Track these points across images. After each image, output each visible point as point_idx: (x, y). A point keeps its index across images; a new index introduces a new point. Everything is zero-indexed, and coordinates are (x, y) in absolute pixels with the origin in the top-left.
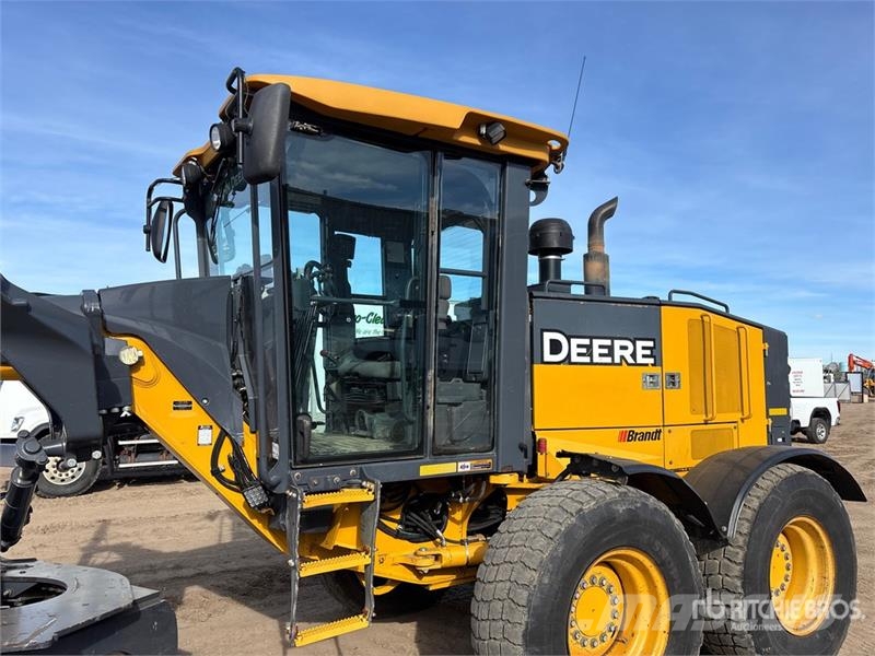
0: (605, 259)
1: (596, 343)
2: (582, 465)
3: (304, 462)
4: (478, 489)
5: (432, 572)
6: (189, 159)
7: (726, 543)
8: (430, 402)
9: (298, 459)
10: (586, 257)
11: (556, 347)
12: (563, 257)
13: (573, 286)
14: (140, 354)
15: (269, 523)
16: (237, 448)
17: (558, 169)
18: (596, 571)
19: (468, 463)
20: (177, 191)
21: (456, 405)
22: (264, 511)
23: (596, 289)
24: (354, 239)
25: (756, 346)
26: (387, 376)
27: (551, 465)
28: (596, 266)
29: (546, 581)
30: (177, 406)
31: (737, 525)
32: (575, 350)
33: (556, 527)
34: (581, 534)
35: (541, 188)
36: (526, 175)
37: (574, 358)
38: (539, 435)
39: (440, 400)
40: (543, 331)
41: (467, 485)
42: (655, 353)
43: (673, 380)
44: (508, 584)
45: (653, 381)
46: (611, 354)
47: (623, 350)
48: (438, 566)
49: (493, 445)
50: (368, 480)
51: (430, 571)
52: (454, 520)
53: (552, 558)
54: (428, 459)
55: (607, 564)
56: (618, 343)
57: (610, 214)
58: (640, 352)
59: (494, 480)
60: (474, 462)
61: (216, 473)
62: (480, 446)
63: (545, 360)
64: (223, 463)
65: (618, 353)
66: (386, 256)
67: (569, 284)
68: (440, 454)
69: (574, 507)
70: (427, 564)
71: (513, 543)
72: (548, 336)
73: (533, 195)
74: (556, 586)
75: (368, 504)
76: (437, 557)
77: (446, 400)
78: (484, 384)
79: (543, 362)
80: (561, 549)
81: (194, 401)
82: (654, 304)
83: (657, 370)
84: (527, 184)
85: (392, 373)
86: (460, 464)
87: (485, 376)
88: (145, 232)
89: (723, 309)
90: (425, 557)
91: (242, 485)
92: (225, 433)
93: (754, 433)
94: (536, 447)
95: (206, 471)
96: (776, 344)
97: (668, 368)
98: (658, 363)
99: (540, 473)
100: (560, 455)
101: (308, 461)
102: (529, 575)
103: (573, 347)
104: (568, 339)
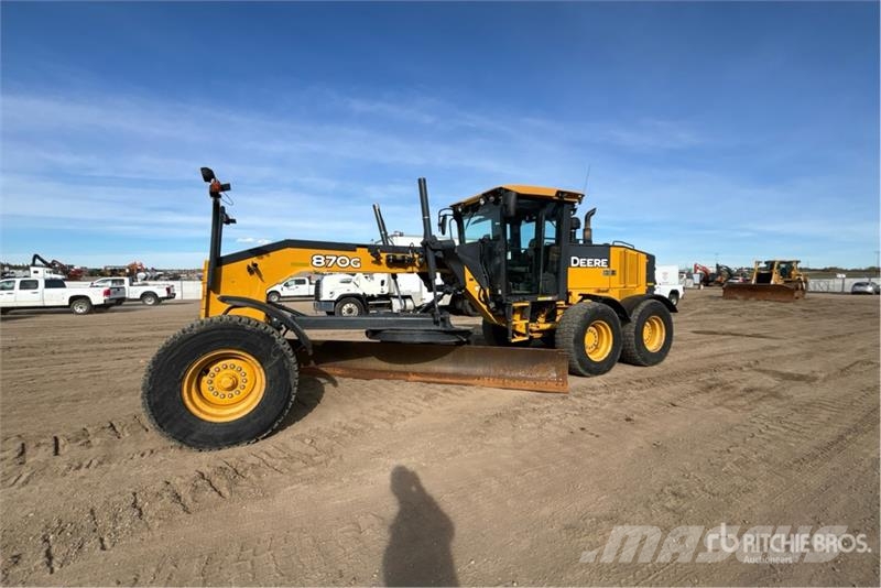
0: (590, 230)
1: (589, 260)
2: (585, 297)
4: (551, 307)
5: (537, 332)
7: (630, 322)
8: (541, 279)
9: (508, 294)
10: (584, 230)
11: (575, 262)
12: (577, 231)
13: (580, 241)
15: (494, 314)
16: (485, 291)
17: (580, 204)
18: (590, 328)
19: (551, 298)
20: (451, 212)
21: (548, 280)
22: (494, 310)
23: (588, 241)
25: (643, 261)
27: (575, 298)
28: (587, 233)
30: (470, 279)
31: (634, 317)
33: (581, 313)
34: (589, 314)
35: (575, 210)
36: (570, 207)
37: (581, 265)
38: (569, 291)
40: (571, 256)
41: (548, 305)
42: (608, 263)
43: (613, 273)
45: (606, 273)
46: (593, 264)
47: (597, 262)
48: (539, 330)
49: (558, 292)
50: (526, 300)
52: (541, 317)
53: (579, 321)
54: (540, 296)
55: (593, 326)
56: (596, 260)
57: (592, 214)
58: (603, 263)
59: (558, 303)
60: (553, 297)
61: (479, 298)
62: (554, 293)
63: (572, 266)
64: (481, 296)
65: (595, 263)
67: (578, 240)
68: (544, 295)
69: (586, 308)
70: (535, 329)
72: (573, 258)
73: (572, 213)
76: (538, 327)
78: (555, 274)
81: (474, 278)
82: (607, 246)
83: (608, 269)
84: (571, 210)
86: (549, 298)
87: (556, 271)
88: (440, 226)
89: (632, 247)
90: (534, 326)
91: (486, 303)
92: (482, 288)
93: (642, 290)
94: (569, 294)
95: (477, 298)
96: (651, 259)
97: (612, 268)
98: (609, 267)
99: (570, 302)
100: (580, 295)
101: (510, 295)
102: (574, 325)
103: (581, 262)
104: (579, 259)
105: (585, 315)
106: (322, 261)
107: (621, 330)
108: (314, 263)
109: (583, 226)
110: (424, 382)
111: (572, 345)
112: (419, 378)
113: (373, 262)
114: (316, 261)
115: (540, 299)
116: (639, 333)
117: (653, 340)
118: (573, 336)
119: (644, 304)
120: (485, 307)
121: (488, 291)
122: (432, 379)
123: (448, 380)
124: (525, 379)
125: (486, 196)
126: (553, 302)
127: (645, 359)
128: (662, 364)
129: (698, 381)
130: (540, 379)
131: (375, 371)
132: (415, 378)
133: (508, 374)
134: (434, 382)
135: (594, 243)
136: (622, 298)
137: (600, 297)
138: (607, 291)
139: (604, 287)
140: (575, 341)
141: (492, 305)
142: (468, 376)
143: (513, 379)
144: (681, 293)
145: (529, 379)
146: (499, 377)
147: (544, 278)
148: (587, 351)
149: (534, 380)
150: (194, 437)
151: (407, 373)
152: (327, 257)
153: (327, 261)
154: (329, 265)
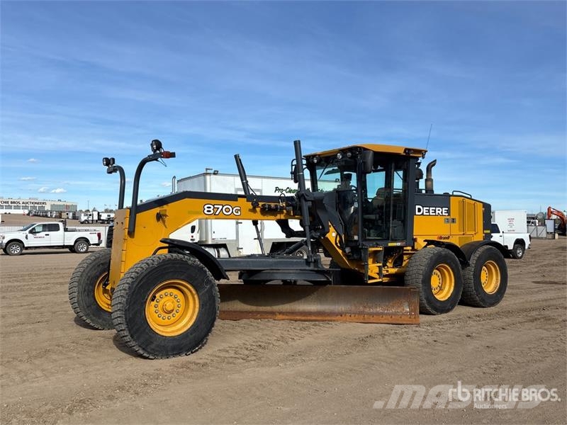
0: (432, 180)
1: (431, 209)
2: (430, 242)
4: (399, 252)
5: (387, 275)
7: (469, 265)
8: (391, 226)
10: (426, 180)
11: (419, 210)
12: (420, 180)
16: (341, 237)
17: (423, 158)
18: (435, 271)
19: (399, 243)
21: (396, 227)
22: (349, 254)
23: (429, 190)
25: (480, 209)
27: (420, 243)
28: (429, 183)
29: (426, 269)
31: (473, 261)
32: (425, 211)
33: (428, 256)
34: (434, 258)
35: (419, 164)
37: (425, 214)
38: (415, 237)
40: (416, 205)
41: (397, 250)
42: (448, 212)
43: (453, 221)
44: (417, 270)
45: (447, 221)
46: (435, 212)
49: (406, 239)
50: (379, 245)
51: (385, 275)
52: (390, 261)
54: (390, 242)
55: (437, 269)
56: (437, 209)
57: (434, 165)
58: (444, 212)
59: (405, 248)
60: (401, 243)
61: (336, 244)
62: (402, 239)
63: (417, 214)
64: (338, 242)
65: (437, 212)
67: (422, 190)
68: (393, 240)
71: (416, 261)
72: (417, 207)
75: (380, 251)
76: (387, 271)
78: (402, 221)
80: (430, 261)
82: (446, 195)
83: (449, 217)
86: (397, 243)
87: (403, 219)
88: (291, 174)
89: (469, 197)
90: (384, 271)
91: (342, 247)
92: (338, 234)
93: (479, 237)
94: (415, 240)
95: (334, 244)
96: (487, 208)
97: (452, 216)
98: (449, 215)
99: (416, 248)
100: (425, 241)
101: (366, 240)
102: (422, 267)
103: (424, 210)
104: (423, 207)
105: (431, 258)
106: (211, 209)
107: (462, 272)
108: (205, 212)
109: (425, 177)
111: (421, 285)
112: (284, 317)
113: (250, 210)
114: (207, 209)
115: (390, 245)
116: (477, 276)
117: (490, 284)
118: (421, 277)
119: (481, 250)
120: (340, 251)
121: (343, 237)
124: (383, 314)
125: (343, 151)
126: (401, 248)
127: (483, 300)
128: (498, 305)
129: (527, 316)
130: (395, 314)
132: (281, 317)
133: (367, 310)
135: (435, 193)
136: (462, 244)
137: (443, 243)
138: (448, 238)
139: (446, 233)
140: (423, 282)
141: (348, 250)
142: (332, 314)
143: (372, 314)
144: (527, 243)
145: (386, 314)
146: (361, 313)
147: (394, 226)
148: (433, 290)
149: (391, 315)
150: (153, 346)
151: (273, 313)
152: (215, 206)
153: (215, 210)
154: (217, 213)
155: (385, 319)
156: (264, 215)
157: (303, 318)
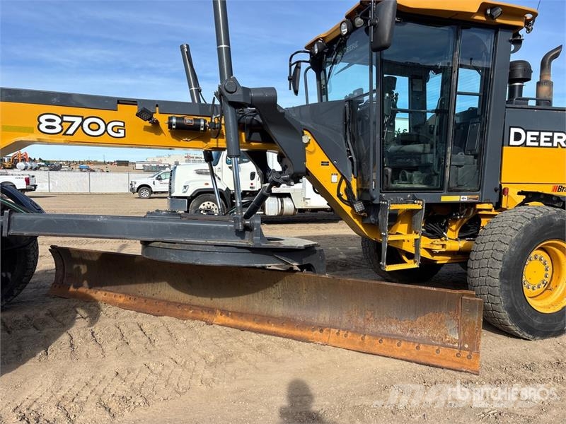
0: (551, 84)
1: (543, 134)
2: (530, 196)
3: (387, 189)
4: (468, 212)
5: (441, 254)
6: (319, 39)
8: (448, 163)
9: (384, 188)
10: (538, 84)
11: (518, 136)
12: (525, 83)
13: (530, 101)
14: (310, 138)
15: (363, 221)
16: (348, 184)
17: (529, 31)
18: (536, 253)
19: (466, 197)
21: (460, 166)
22: (362, 214)
23: (544, 103)
24: (396, 78)
26: (421, 152)
27: (513, 199)
28: (545, 89)
29: (513, 250)
30: (323, 163)
32: (529, 138)
33: (520, 225)
34: (534, 229)
36: (510, 36)
37: (529, 143)
38: (503, 186)
39: (452, 163)
40: (511, 127)
41: (463, 210)
44: (492, 251)
46: (552, 141)
47: (560, 139)
48: (444, 250)
49: (480, 188)
50: (417, 200)
51: (440, 252)
52: (451, 229)
53: (517, 239)
54: (445, 193)
55: (544, 250)
56: (556, 135)
57: (557, 56)
59: (478, 206)
60: (469, 197)
61: (339, 196)
62: (473, 188)
63: (511, 144)
64: (342, 192)
65: (556, 140)
66: (412, 87)
67: (527, 99)
68: (452, 191)
69: (530, 216)
70: (438, 248)
71: (494, 232)
72: (513, 131)
73: (513, 47)
74: (518, 253)
75: (419, 210)
76: (444, 246)
77: (456, 164)
78: (476, 156)
79: (509, 145)
80: (522, 235)
81: (330, 162)
84: (510, 41)
85: (424, 150)
86: (462, 197)
87: (477, 151)
88: (289, 79)
90: (437, 245)
91: (350, 202)
92: (343, 177)
94: (502, 192)
95: (334, 194)
99: (504, 206)
100: (520, 193)
101: (388, 190)
102: (503, 246)
104: (526, 132)
105: (527, 228)
106: (56, 124)
108: (43, 128)
110: (236, 327)
111: (497, 281)
112: (228, 320)
114: (45, 123)
115: (445, 198)
118: (500, 265)
120: (348, 209)
121: (354, 183)
122: (249, 324)
123: (273, 328)
124: (401, 338)
125: (350, 18)
126: (471, 205)
130: (428, 342)
131: (168, 303)
132: (222, 319)
133: (372, 326)
134: (250, 330)
140: (503, 276)
141: (359, 207)
142: (305, 325)
143: (379, 336)
145: (408, 340)
146: (358, 331)
147: (456, 161)
148: (527, 292)
151: (212, 311)
152: (65, 118)
153: (66, 125)
154: (70, 132)
155: (404, 350)
156: (179, 139)
157: (256, 326)
